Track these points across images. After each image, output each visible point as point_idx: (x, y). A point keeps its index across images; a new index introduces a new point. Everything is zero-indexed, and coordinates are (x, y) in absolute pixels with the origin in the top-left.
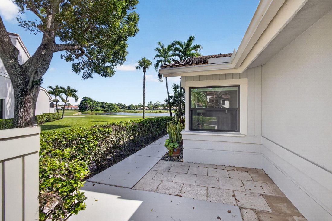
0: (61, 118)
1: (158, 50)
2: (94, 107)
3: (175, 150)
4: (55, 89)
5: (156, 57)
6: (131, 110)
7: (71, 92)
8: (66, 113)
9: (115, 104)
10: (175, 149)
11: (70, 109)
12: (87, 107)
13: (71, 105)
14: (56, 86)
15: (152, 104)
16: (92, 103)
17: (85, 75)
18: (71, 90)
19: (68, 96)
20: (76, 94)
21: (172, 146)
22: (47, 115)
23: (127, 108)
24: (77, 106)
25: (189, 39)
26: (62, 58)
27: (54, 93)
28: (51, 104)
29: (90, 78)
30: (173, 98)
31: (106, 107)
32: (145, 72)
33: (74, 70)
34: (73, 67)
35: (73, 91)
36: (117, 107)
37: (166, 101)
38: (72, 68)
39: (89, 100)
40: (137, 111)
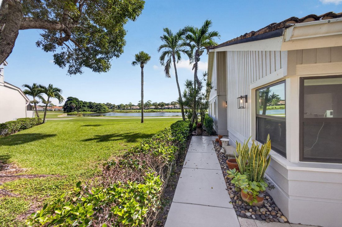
0: (42, 122)
1: (165, 38)
2: (80, 107)
4: (34, 88)
5: (162, 47)
6: (120, 110)
7: (54, 92)
8: (48, 115)
9: (104, 104)
11: (53, 110)
12: (73, 108)
13: (54, 106)
14: (34, 85)
15: (144, 103)
16: (78, 103)
17: (71, 69)
18: (54, 89)
19: (49, 96)
20: (60, 94)
22: (22, 121)
23: (116, 108)
24: (61, 106)
25: (203, 24)
26: (39, 45)
27: (31, 93)
28: (28, 106)
29: (78, 74)
31: (94, 108)
32: (142, 67)
33: (56, 64)
34: (55, 59)
35: (56, 91)
36: (106, 107)
38: (54, 61)
39: (74, 100)
40: (128, 110)
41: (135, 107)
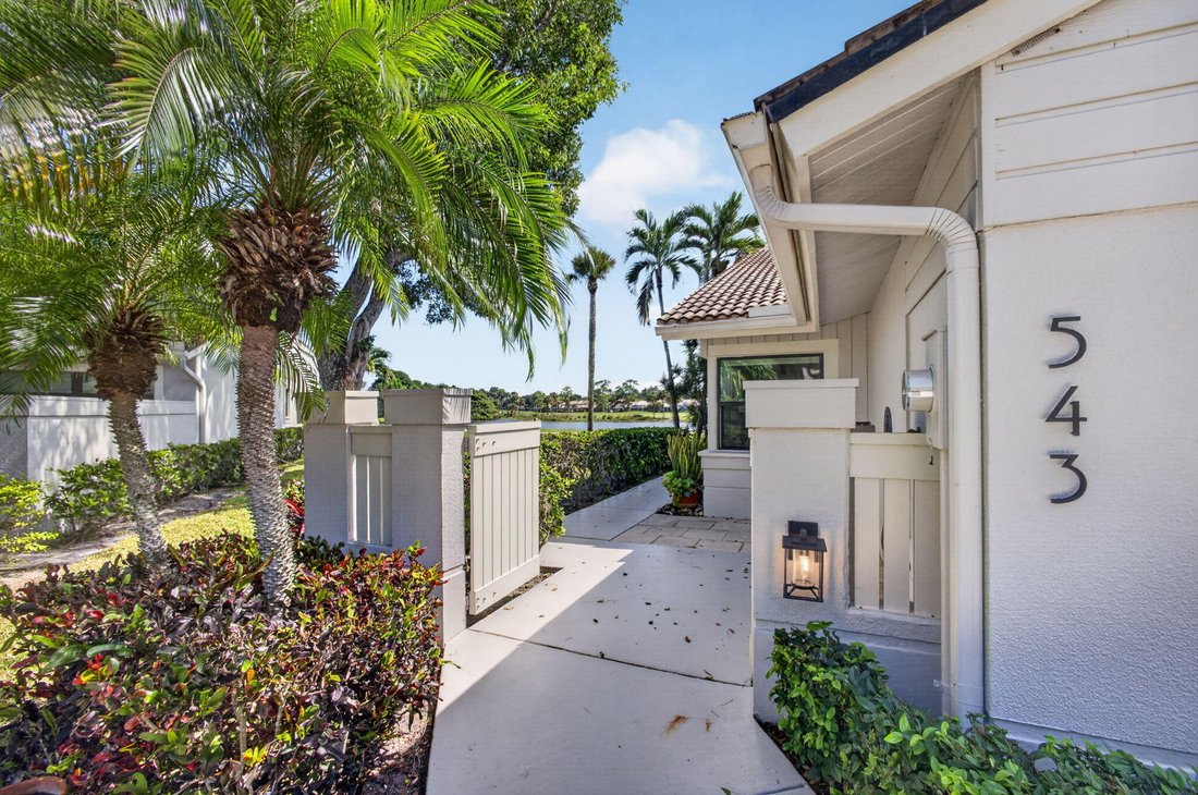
1: (637, 233)
3: (687, 495)
5: (631, 251)
6: (533, 413)
7: (373, 358)
9: (482, 390)
10: (687, 490)
15: (610, 391)
17: (433, 314)
20: (385, 362)
21: (680, 485)
23: (521, 404)
25: (727, 200)
29: (445, 322)
30: (683, 374)
32: (593, 291)
35: (377, 356)
36: (489, 402)
37: (664, 381)
40: (556, 414)
41: (581, 402)
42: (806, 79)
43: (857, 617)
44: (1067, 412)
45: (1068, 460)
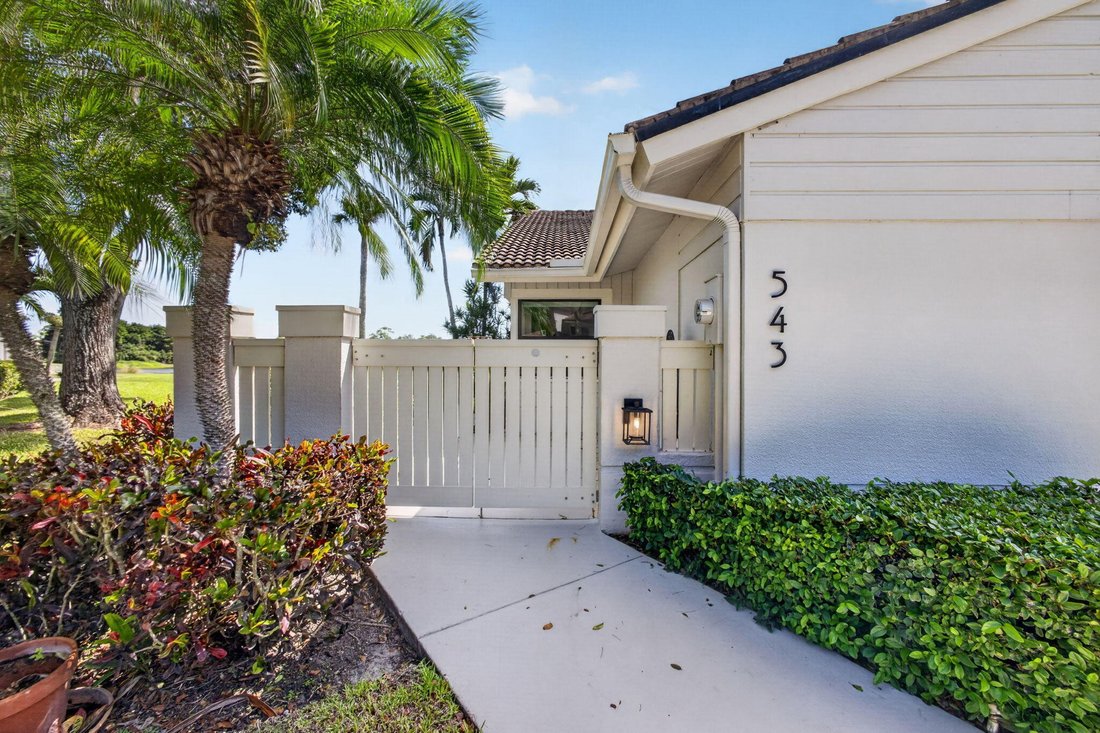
30: (465, 317)
42: (658, 119)
43: (663, 457)
44: (778, 321)
45: (778, 345)
